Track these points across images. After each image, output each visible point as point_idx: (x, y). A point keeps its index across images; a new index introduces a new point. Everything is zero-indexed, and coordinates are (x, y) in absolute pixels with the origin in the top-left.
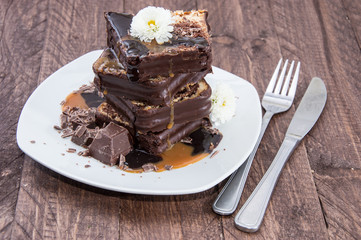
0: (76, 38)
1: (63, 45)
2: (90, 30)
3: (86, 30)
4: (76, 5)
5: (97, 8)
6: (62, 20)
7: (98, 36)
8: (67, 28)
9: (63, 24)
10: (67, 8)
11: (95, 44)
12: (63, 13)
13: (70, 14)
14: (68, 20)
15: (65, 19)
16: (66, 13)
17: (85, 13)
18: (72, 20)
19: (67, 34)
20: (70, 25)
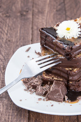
0: (9, 41)
1: (3, 45)
2: (16, 37)
3: (14, 37)
4: (10, 25)
5: (19, 26)
6: (3, 32)
7: (20, 40)
8: (5, 36)
9: (3, 34)
10: (6, 26)
11: (18, 44)
12: (4, 29)
13: (7, 29)
14: (6, 32)
15: (4, 31)
16: (5, 28)
17: (14, 28)
18: (8, 32)
19: (5, 39)
20: (7, 34)
